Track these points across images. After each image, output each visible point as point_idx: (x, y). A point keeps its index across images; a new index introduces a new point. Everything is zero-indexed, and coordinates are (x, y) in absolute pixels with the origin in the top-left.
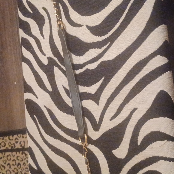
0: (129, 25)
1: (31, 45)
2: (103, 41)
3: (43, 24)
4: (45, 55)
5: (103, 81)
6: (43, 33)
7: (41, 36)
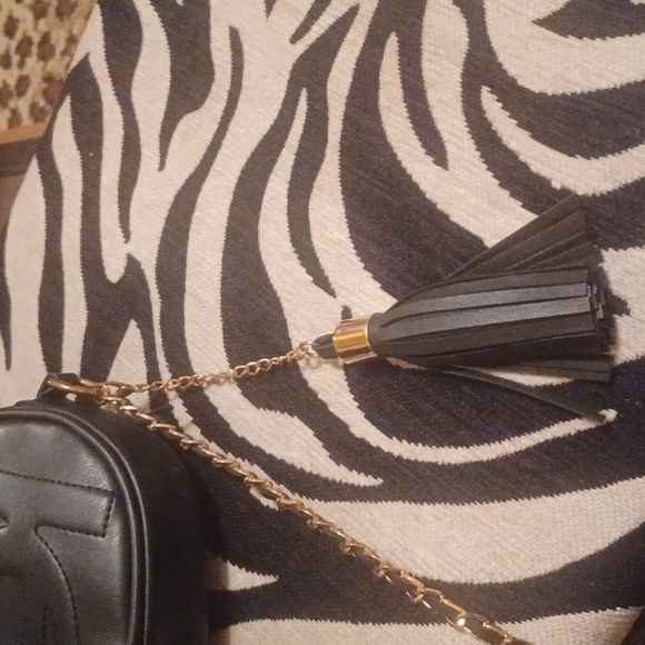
0: (497, 507)
1: (99, 131)
2: (363, 443)
3: (196, 104)
4: (127, 235)
5: (265, 587)
6: (172, 141)
7: (156, 143)
